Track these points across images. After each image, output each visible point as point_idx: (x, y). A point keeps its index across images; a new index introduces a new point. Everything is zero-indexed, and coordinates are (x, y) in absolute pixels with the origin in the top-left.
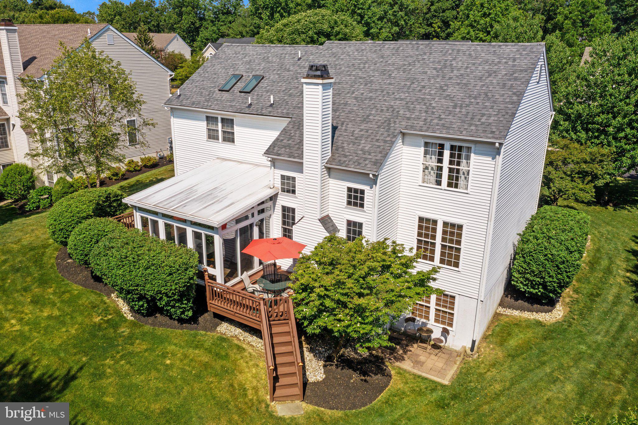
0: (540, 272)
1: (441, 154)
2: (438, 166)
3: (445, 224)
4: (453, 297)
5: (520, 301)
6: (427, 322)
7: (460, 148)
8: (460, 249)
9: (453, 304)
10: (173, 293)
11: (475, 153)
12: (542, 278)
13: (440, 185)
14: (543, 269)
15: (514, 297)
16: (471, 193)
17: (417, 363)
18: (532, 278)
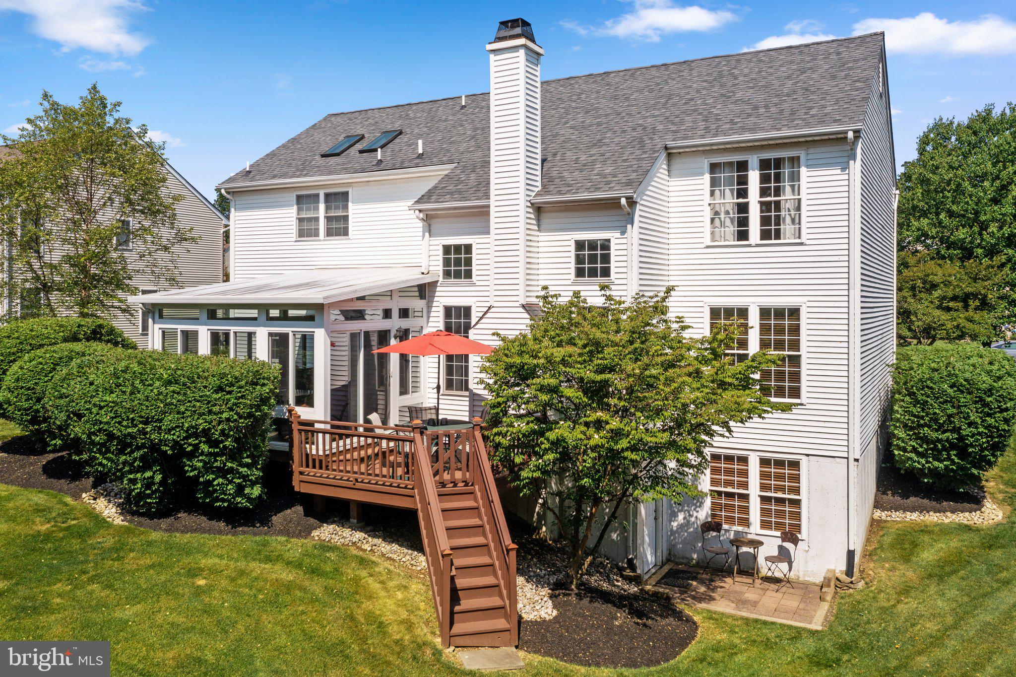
0: (950, 416)
1: (743, 181)
2: (739, 204)
3: (765, 313)
4: (795, 465)
5: (912, 499)
6: (746, 530)
7: (778, 163)
8: (799, 356)
9: (796, 478)
10: (223, 431)
11: (807, 166)
12: (953, 431)
13: (747, 239)
14: (955, 411)
15: (898, 493)
16: (808, 242)
17: (742, 603)
18: (934, 435)
